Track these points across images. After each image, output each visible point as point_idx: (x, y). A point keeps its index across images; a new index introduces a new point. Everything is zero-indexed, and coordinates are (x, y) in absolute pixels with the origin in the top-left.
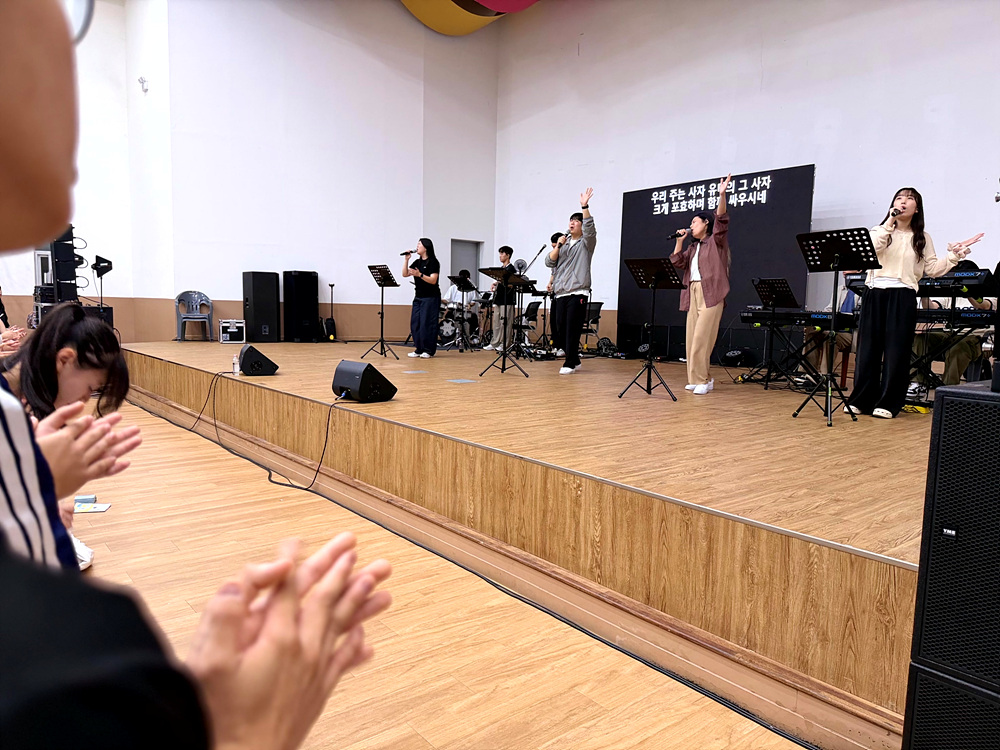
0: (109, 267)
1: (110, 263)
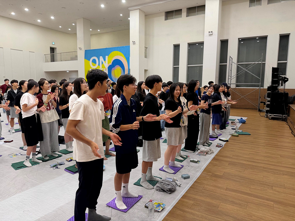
0: (287, 80)
1: (288, 79)
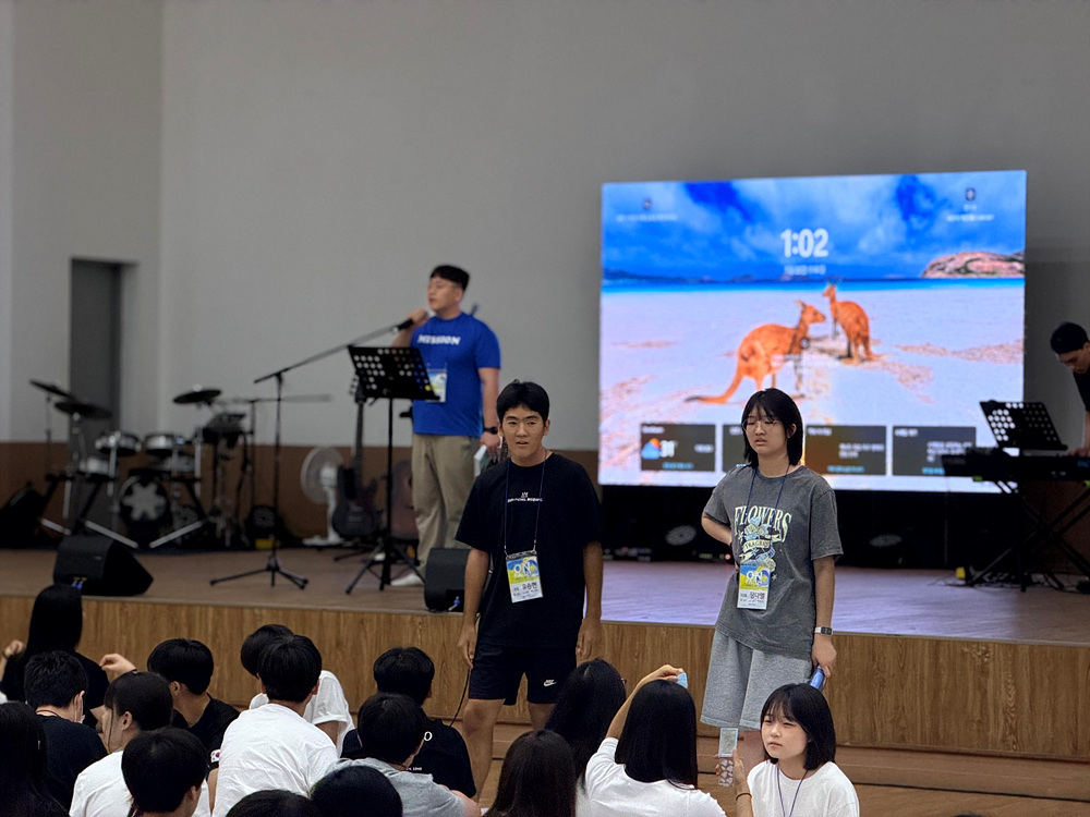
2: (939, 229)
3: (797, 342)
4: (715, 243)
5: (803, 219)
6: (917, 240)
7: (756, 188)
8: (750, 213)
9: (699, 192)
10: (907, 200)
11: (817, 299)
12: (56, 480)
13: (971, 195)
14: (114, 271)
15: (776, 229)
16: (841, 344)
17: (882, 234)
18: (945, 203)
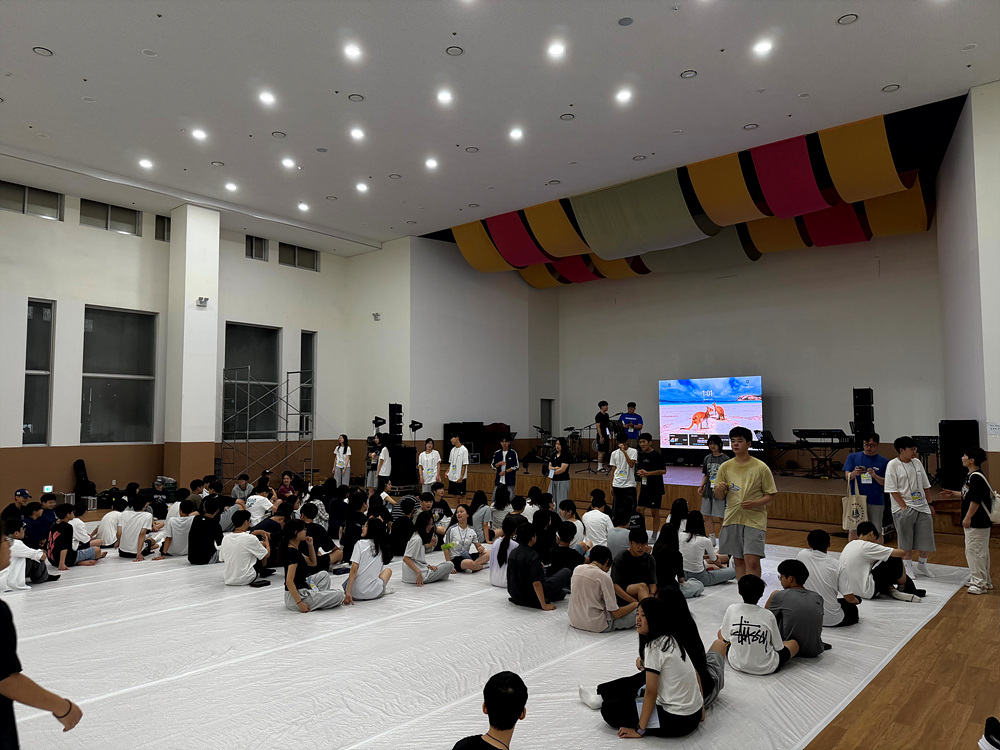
0: (421, 426)
2: (740, 390)
3: (706, 416)
4: (686, 393)
5: (707, 388)
6: (735, 392)
7: (693, 381)
8: (694, 387)
9: (681, 382)
10: (732, 383)
11: (711, 406)
12: (539, 447)
13: (748, 382)
14: (550, 401)
15: (701, 390)
16: (717, 416)
17: (727, 391)
18: (741, 384)
